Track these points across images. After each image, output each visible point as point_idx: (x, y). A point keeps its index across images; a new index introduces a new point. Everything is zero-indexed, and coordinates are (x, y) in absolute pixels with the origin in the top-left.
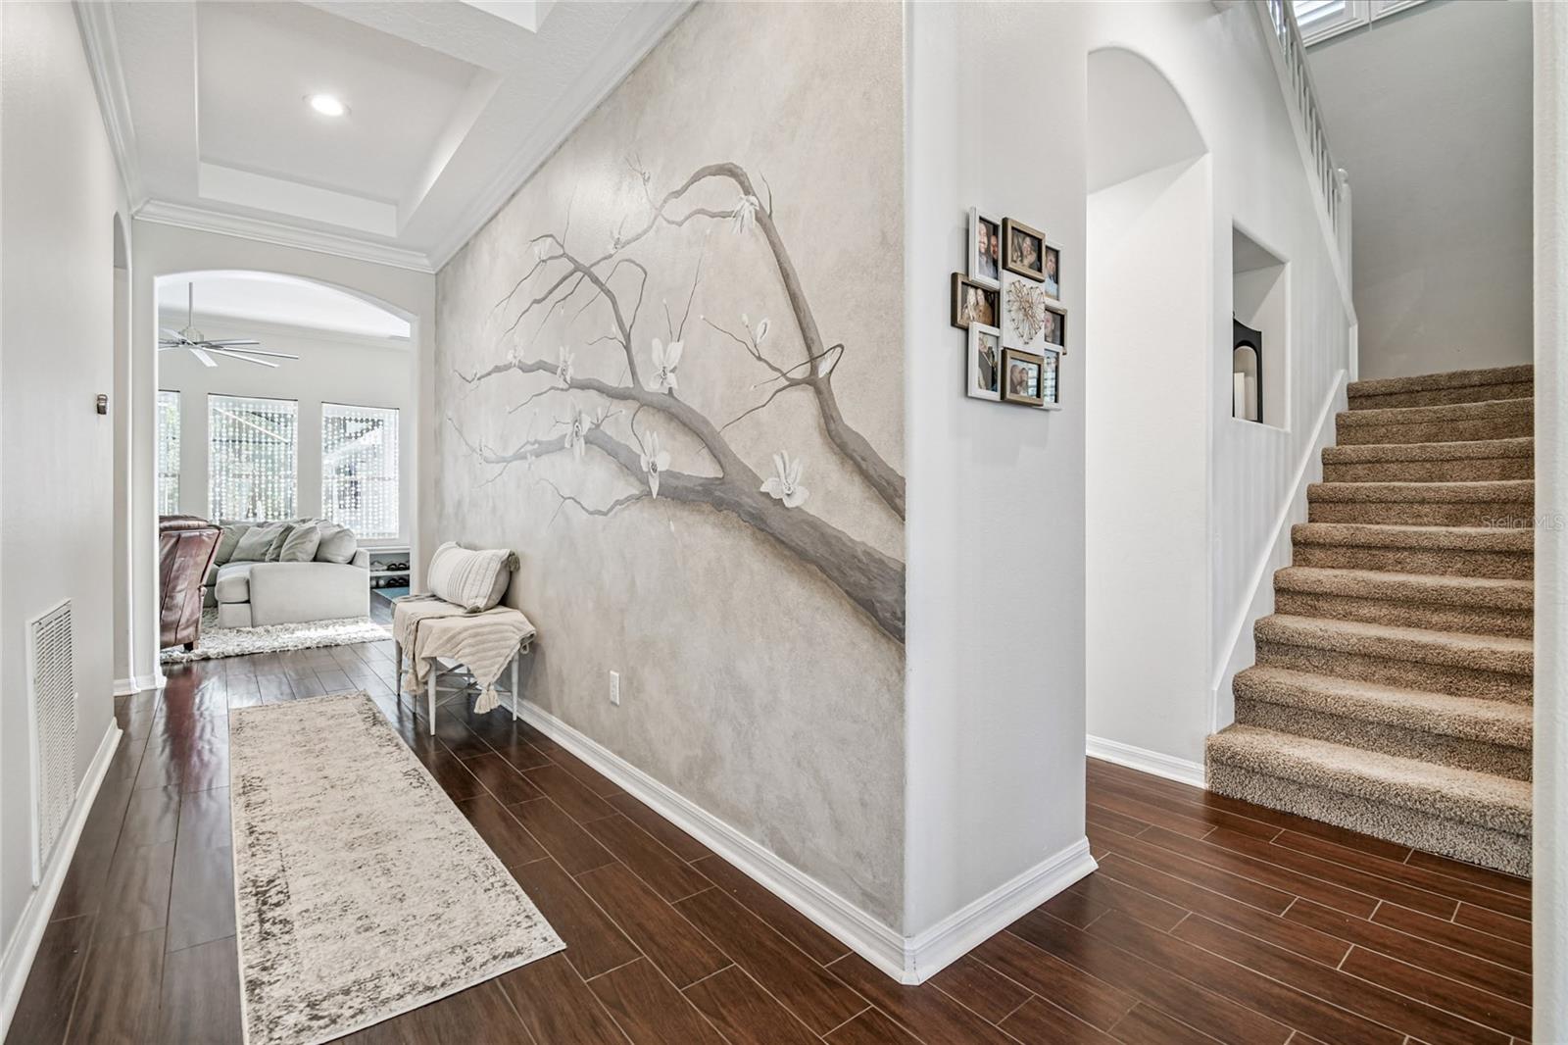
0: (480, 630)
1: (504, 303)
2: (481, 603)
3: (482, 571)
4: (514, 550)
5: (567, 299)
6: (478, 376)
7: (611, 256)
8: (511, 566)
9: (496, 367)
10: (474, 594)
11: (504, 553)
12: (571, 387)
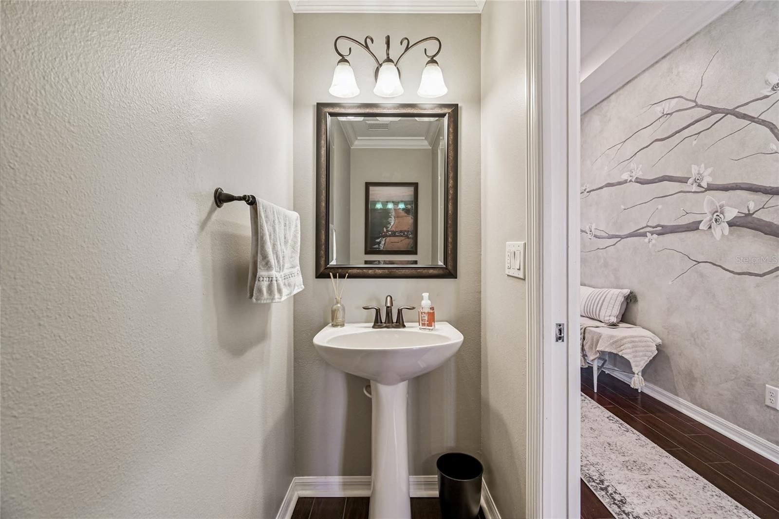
0: (634, 339)
1: (619, 146)
2: (614, 320)
3: (612, 302)
4: (632, 291)
5: (701, 134)
6: (587, 190)
7: (767, 97)
8: (630, 299)
9: (608, 184)
10: (608, 314)
11: (626, 292)
12: (707, 190)
